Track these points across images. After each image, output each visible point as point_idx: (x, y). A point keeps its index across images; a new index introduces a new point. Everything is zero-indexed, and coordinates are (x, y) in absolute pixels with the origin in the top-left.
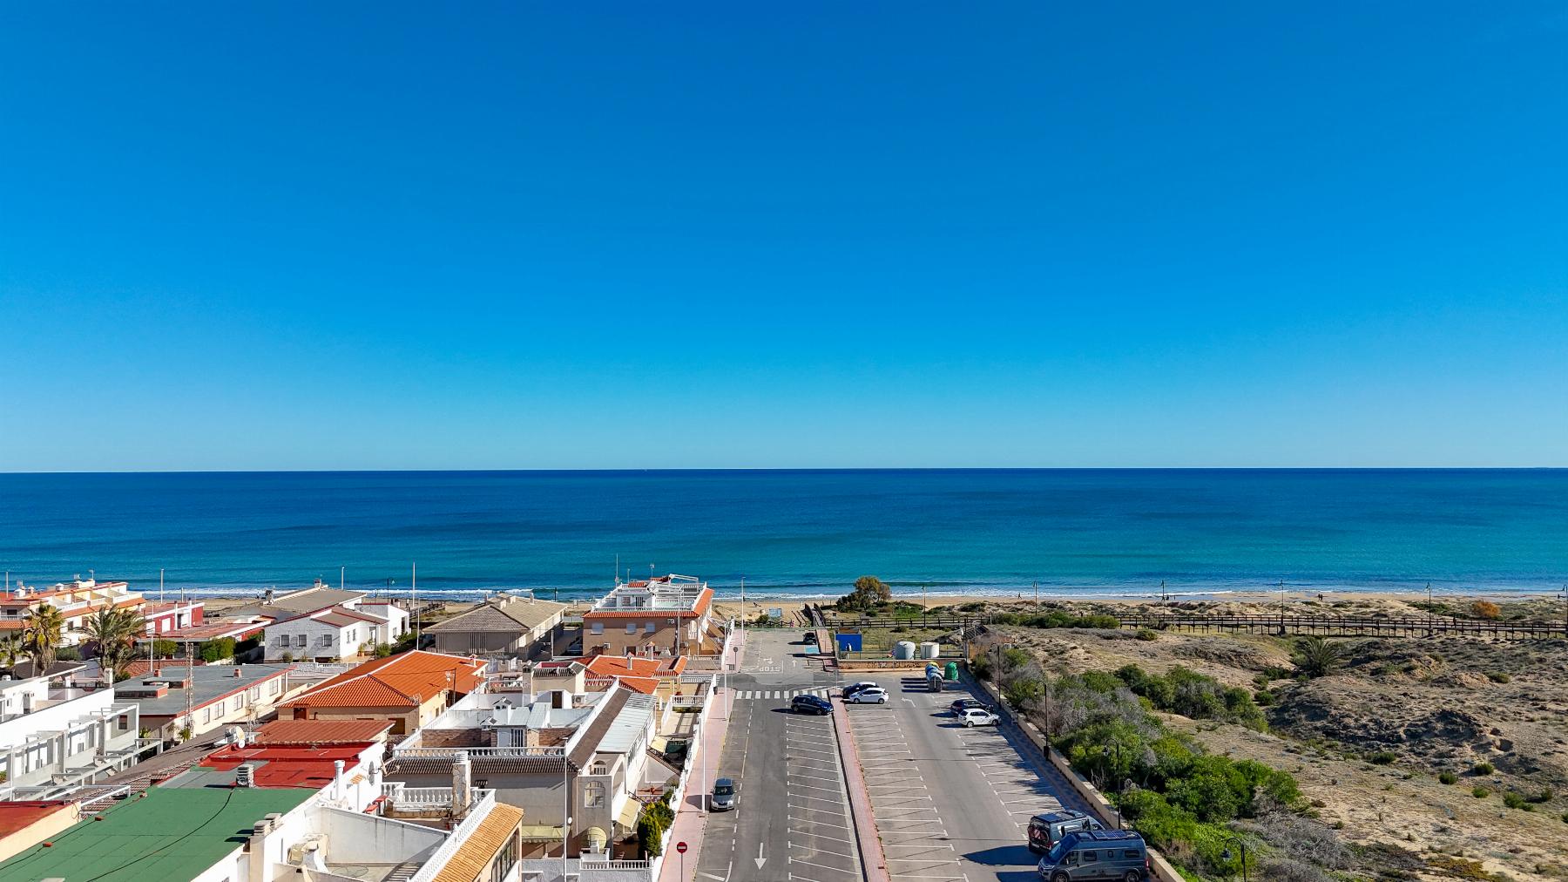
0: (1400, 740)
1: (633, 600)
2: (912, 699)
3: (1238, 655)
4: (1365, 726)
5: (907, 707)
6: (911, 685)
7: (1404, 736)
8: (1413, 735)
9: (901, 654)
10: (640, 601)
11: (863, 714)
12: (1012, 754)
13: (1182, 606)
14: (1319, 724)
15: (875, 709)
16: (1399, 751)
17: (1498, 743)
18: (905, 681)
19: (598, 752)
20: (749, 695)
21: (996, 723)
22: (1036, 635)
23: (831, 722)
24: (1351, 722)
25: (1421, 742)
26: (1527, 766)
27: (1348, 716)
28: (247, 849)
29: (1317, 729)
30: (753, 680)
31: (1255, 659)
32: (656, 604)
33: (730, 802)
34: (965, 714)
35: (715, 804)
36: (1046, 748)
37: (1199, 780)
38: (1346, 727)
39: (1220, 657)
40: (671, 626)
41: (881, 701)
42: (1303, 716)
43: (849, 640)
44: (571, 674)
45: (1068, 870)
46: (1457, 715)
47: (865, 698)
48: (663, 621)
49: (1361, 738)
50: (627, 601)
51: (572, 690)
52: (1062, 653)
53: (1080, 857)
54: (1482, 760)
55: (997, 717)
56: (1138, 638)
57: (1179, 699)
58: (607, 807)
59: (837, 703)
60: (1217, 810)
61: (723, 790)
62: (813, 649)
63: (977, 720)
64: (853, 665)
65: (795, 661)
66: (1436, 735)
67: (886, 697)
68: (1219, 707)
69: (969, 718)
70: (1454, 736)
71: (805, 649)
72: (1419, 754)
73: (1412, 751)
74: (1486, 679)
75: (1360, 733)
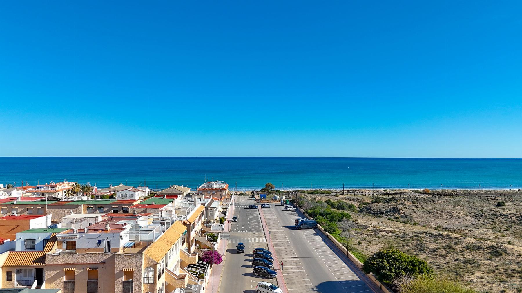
0: (384, 213)
1: (209, 186)
2: (277, 207)
3: (358, 200)
4: (377, 211)
5: (276, 208)
6: (277, 205)
7: (384, 212)
8: (386, 212)
9: (276, 198)
10: (211, 186)
11: (265, 209)
12: (297, 214)
13: (351, 191)
14: (368, 211)
15: (268, 209)
16: (383, 215)
17: (402, 213)
18: (276, 204)
19: (211, 207)
20: (238, 206)
21: (295, 210)
22: (309, 195)
23: (258, 210)
24: (375, 210)
25: (387, 213)
26: (407, 217)
27: (375, 209)
28: (172, 203)
29: (368, 212)
30: (239, 204)
31: (362, 201)
32: (215, 187)
33: (236, 220)
34: (288, 208)
35: (233, 220)
36: (304, 212)
37: (332, 215)
38: (374, 211)
39: (354, 200)
40: (219, 192)
41: (269, 207)
42: (366, 210)
43: (262, 196)
44: (202, 195)
45: (301, 227)
46: (396, 208)
47: (266, 206)
48: (217, 191)
49: (376, 213)
50: (208, 186)
51: (203, 198)
52: (314, 198)
53: (304, 224)
54: (399, 216)
55: (295, 209)
56: (335, 196)
57: (338, 206)
58: (213, 216)
59: (260, 208)
60: (334, 220)
61: (235, 218)
62: (254, 199)
63: (291, 209)
64: (264, 201)
65: (249, 201)
66: (391, 212)
67: (271, 206)
68: (347, 208)
69: (289, 209)
70: (394, 212)
71: (252, 199)
72: (386, 216)
73: (385, 215)
74: (411, 203)
75: (376, 212)
